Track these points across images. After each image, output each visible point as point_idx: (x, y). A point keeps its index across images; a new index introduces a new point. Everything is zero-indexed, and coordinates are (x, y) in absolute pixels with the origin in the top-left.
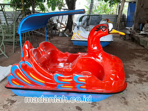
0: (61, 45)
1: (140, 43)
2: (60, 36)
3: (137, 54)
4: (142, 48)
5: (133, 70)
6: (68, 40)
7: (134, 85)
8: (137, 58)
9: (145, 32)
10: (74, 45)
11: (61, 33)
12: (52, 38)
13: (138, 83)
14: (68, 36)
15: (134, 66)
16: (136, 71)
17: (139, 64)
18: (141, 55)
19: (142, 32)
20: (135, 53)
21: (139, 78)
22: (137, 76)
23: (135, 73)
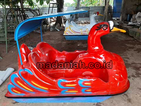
0: (53, 41)
1: (130, 34)
2: (51, 31)
3: (128, 45)
4: (132, 39)
5: (128, 63)
6: (60, 35)
7: (133, 79)
8: (129, 50)
9: (133, 23)
10: (67, 40)
11: (52, 28)
12: (44, 34)
13: (136, 77)
14: (59, 30)
15: (128, 58)
16: (131, 64)
17: (132, 56)
18: (131, 46)
19: (130, 23)
20: (127, 45)
21: (135, 71)
22: (133, 69)
23: (131, 67)
